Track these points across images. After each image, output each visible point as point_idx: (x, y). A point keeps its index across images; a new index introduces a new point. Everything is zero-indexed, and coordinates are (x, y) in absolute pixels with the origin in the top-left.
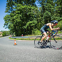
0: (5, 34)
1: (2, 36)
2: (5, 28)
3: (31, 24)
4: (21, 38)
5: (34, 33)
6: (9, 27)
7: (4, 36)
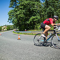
0: (9, 28)
1: (6, 30)
2: (9, 22)
3: (34, 19)
4: (24, 33)
5: (37, 28)
6: (13, 22)
7: (8, 30)
